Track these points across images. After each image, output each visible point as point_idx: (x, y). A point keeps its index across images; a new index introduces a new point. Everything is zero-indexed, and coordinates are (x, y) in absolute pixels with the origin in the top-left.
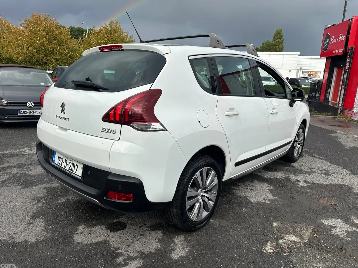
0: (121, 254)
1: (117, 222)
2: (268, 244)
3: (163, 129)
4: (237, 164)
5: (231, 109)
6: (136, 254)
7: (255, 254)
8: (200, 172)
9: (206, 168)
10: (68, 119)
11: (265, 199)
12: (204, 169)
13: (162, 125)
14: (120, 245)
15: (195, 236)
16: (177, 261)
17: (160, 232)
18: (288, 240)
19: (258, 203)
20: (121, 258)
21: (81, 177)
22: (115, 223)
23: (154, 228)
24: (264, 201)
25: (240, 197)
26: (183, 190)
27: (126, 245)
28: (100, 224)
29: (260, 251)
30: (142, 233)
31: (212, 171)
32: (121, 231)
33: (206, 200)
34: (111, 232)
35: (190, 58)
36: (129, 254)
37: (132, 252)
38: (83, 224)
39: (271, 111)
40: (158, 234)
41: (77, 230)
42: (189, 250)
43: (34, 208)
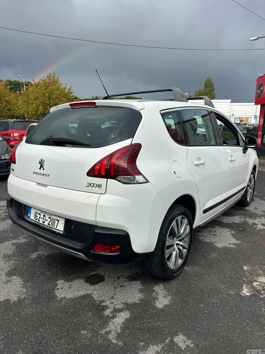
0: (107, 307)
1: (94, 275)
2: (244, 287)
3: (146, 181)
4: (205, 212)
5: (199, 159)
6: (122, 306)
7: (234, 298)
8: (176, 221)
9: (181, 216)
10: (49, 175)
11: (230, 244)
12: (179, 218)
13: (144, 177)
14: (103, 297)
15: (174, 284)
16: (162, 310)
17: (139, 282)
18: (261, 282)
19: (225, 248)
20: (107, 311)
21: (62, 231)
22: (92, 276)
23: (133, 278)
24: (229, 246)
25: (206, 243)
26: (163, 240)
27: (109, 298)
28: (78, 278)
29: (238, 295)
30: (121, 285)
31: (185, 220)
32: (101, 284)
33: (181, 248)
34: (91, 285)
35: (162, 112)
36: (115, 306)
37: (117, 303)
38: (61, 279)
39: (230, 159)
40: (138, 285)
41: (56, 285)
42: (171, 298)
43: (7, 266)
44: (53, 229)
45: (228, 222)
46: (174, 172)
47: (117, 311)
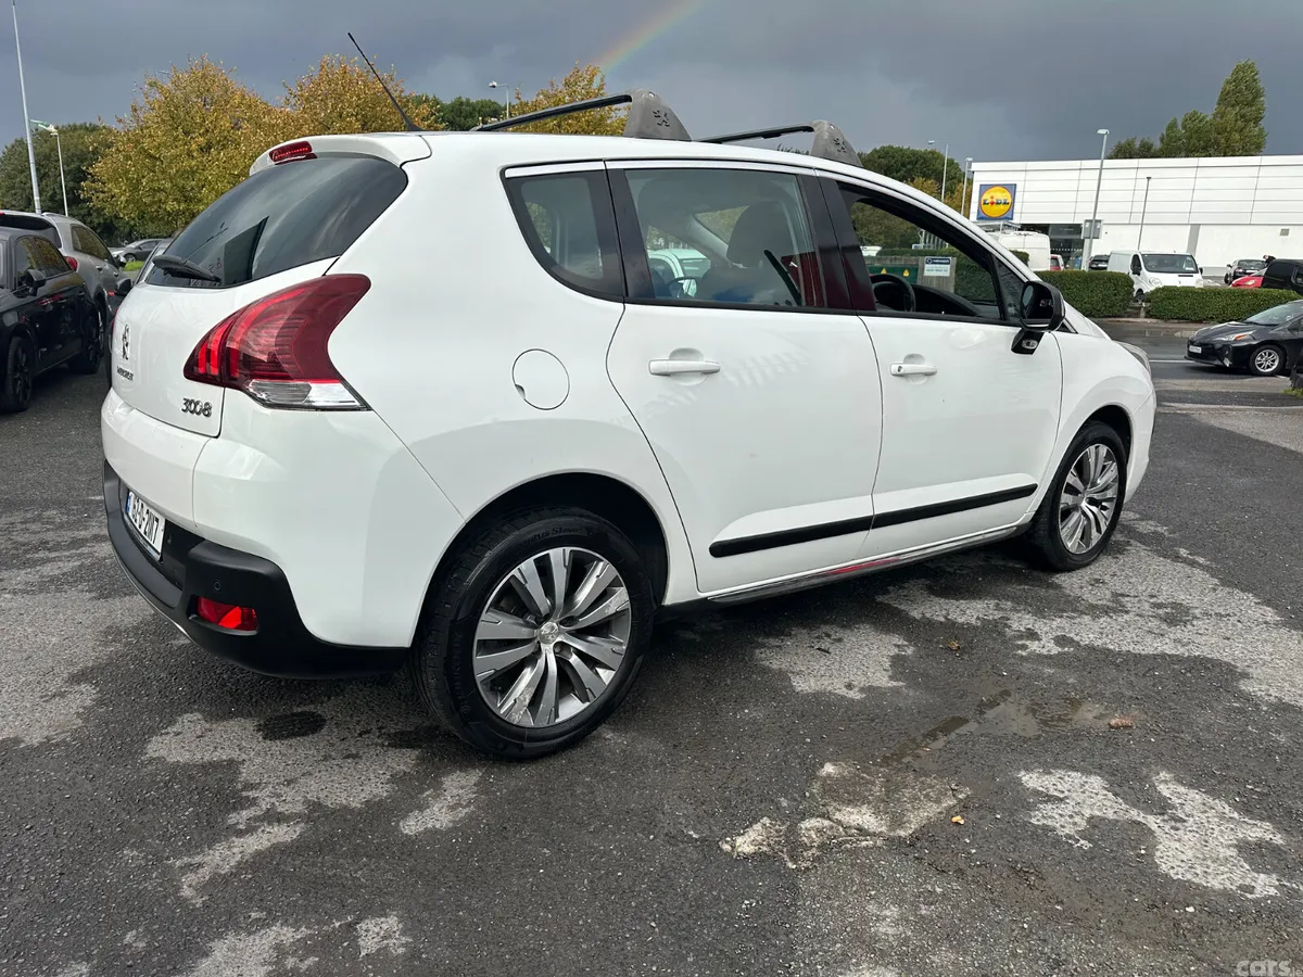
0: (253, 802)
1: (303, 713)
2: (758, 827)
3: (357, 403)
4: (721, 550)
5: (684, 353)
6: (300, 808)
7: (683, 850)
8: (535, 560)
9: (568, 549)
11: (849, 686)
12: (558, 556)
13: (352, 391)
14: (266, 776)
16: (409, 840)
17: (416, 752)
18: (839, 822)
19: (817, 697)
20: (244, 812)
21: (159, 553)
22: (293, 715)
23: (402, 741)
24: (844, 691)
26: (456, 615)
27: (283, 779)
28: (240, 714)
29: (709, 845)
30: (354, 752)
31: (596, 565)
32: (293, 741)
33: (574, 659)
34: (264, 738)
35: (510, 173)
36: (277, 804)
37: (289, 799)
38: (198, 710)
39: (894, 368)
40: (404, 761)
41: (172, 722)
44: (149, 548)
45: (928, 615)
46: (520, 388)
47: (274, 817)
